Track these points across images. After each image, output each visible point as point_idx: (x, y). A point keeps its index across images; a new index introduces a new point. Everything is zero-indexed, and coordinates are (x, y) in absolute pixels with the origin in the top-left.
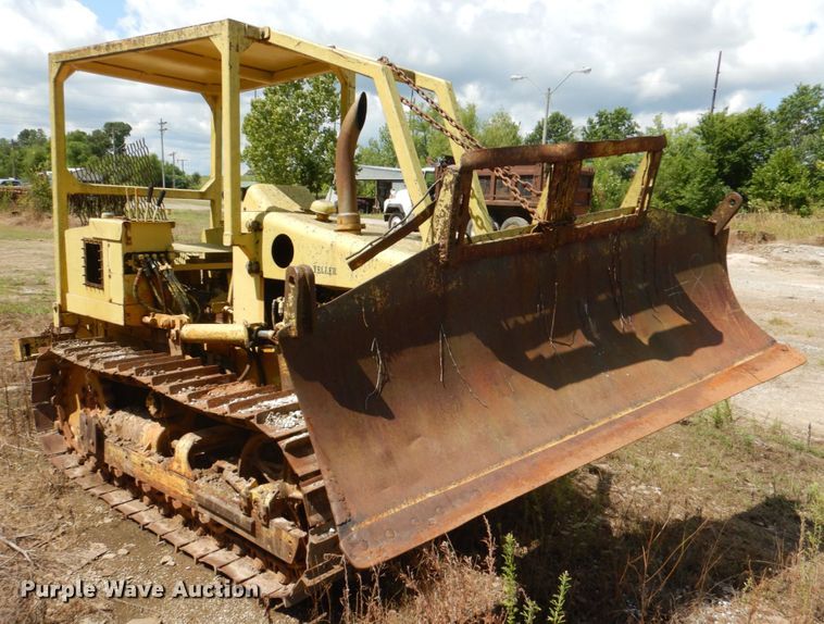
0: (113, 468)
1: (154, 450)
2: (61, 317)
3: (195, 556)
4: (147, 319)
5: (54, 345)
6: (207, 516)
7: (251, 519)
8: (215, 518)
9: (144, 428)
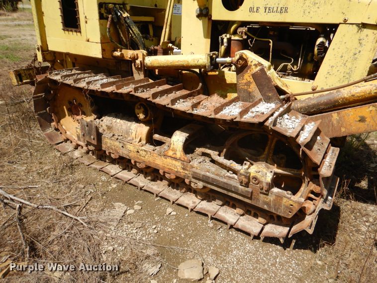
0: (110, 153)
1: (144, 142)
2: (43, 55)
3: (190, 207)
4: (117, 54)
5: (50, 73)
6: (200, 185)
7: (249, 190)
8: (209, 186)
9: (132, 128)
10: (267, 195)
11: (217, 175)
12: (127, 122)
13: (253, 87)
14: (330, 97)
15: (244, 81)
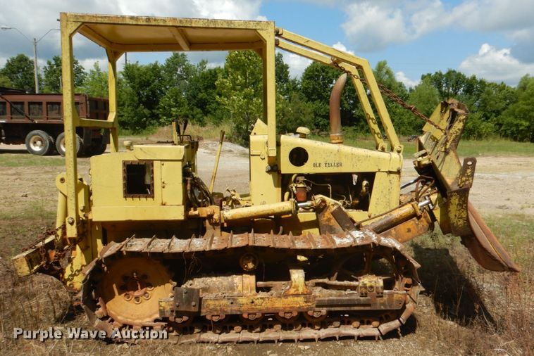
6: (324, 311)
7: (368, 298)
8: (333, 309)
9: (235, 281)
10: (382, 296)
11: (339, 296)
12: (225, 278)
13: (334, 222)
14: (387, 219)
15: (326, 218)
